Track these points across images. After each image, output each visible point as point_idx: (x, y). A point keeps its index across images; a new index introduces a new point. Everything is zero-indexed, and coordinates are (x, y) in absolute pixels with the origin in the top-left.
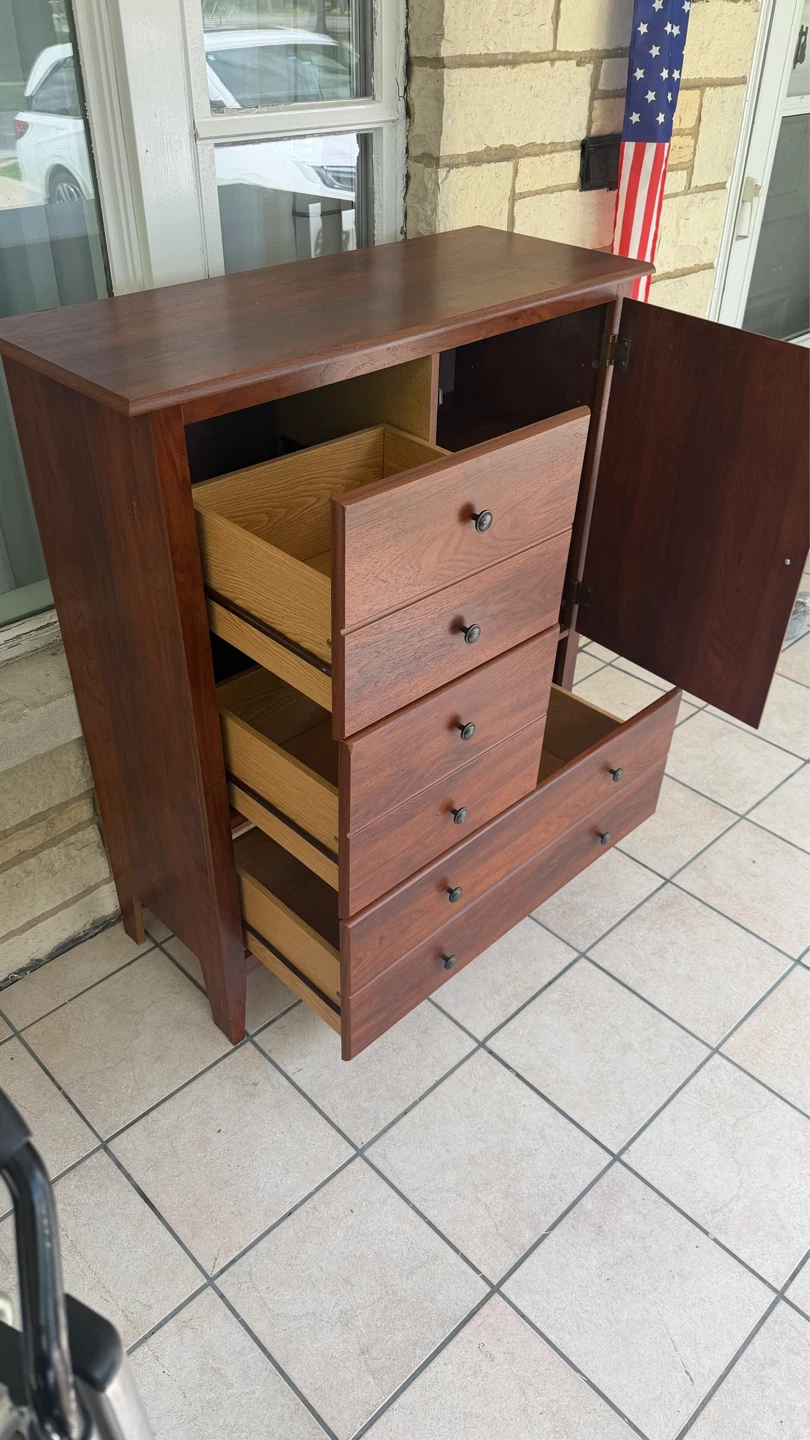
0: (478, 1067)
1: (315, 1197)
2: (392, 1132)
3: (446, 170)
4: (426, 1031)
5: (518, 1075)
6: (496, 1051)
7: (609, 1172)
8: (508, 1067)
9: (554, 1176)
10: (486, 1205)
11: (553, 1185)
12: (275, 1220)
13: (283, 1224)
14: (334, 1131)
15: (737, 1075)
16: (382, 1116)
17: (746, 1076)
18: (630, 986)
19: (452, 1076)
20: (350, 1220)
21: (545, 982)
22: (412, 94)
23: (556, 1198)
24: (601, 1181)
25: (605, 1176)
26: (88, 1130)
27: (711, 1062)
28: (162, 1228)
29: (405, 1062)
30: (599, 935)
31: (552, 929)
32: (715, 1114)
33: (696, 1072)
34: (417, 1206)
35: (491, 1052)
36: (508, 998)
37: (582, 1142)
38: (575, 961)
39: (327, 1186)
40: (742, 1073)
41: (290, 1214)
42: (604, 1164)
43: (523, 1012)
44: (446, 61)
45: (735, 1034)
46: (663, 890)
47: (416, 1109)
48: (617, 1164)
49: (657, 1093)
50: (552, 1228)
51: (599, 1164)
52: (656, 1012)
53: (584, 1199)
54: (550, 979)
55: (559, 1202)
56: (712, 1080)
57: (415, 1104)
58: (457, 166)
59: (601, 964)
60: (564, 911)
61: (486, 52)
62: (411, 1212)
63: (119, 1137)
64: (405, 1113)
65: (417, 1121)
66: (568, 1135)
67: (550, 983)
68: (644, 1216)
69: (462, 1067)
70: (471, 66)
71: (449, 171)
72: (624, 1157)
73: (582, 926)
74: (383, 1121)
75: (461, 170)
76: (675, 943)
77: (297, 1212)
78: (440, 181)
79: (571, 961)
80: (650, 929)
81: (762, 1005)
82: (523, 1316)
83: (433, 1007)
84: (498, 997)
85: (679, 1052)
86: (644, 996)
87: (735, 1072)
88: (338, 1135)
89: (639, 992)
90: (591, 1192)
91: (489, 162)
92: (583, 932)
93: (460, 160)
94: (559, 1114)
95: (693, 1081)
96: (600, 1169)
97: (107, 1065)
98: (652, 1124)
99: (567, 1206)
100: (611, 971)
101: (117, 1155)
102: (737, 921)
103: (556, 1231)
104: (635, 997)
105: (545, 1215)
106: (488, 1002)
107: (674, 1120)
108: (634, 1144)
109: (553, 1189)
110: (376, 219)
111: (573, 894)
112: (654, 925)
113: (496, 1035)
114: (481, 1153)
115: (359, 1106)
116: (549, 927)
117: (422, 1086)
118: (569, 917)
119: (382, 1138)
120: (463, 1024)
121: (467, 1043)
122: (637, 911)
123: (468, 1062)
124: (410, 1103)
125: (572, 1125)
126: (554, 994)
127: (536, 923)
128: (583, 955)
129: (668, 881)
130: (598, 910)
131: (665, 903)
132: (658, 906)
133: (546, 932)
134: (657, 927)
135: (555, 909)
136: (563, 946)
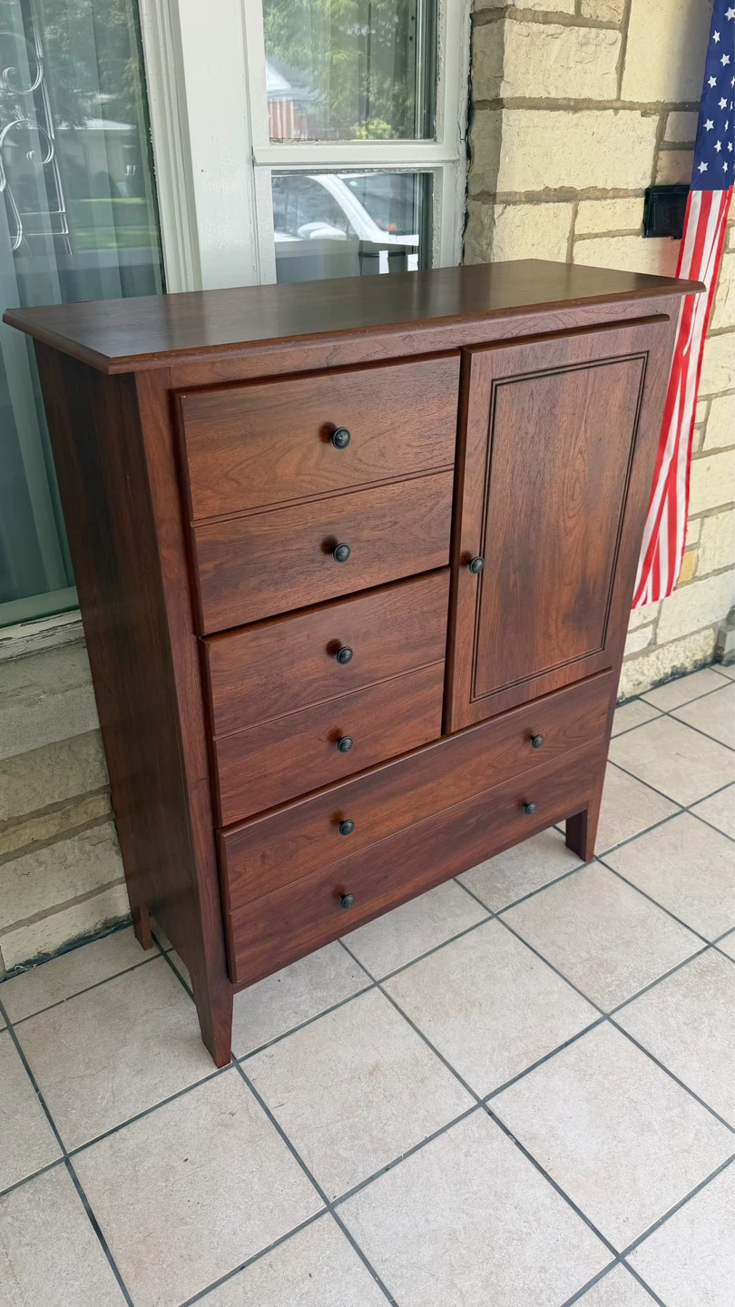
0: (474, 1128)
1: (273, 1252)
2: (370, 1188)
3: (502, 206)
4: (422, 1081)
5: (518, 1143)
6: (497, 1113)
7: (610, 1274)
8: (507, 1132)
9: (543, 1269)
10: (462, 1293)
11: (542, 1281)
12: (225, 1272)
13: (233, 1279)
14: (306, 1179)
16: (361, 1169)
18: (656, 1057)
19: (444, 1135)
20: (308, 1285)
21: (561, 1042)
22: (473, 136)
23: (544, 1297)
24: (599, 1284)
25: (604, 1278)
26: (54, 1138)
28: (105, 1261)
29: (395, 1112)
30: (629, 996)
31: (576, 985)
33: (724, 1167)
34: (384, 1281)
35: (491, 1113)
36: (517, 1055)
37: (582, 1233)
38: (596, 1023)
39: (288, 1241)
41: (242, 1267)
42: (606, 1263)
43: (532, 1073)
44: (505, 102)
46: (704, 954)
47: (399, 1166)
48: (620, 1265)
49: (675, 1186)
51: (599, 1263)
52: (683, 1090)
54: (567, 1040)
55: (546, 1302)
57: (399, 1160)
58: (515, 203)
59: (625, 1029)
60: (592, 967)
61: (547, 96)
62: (376, 1287)
63: (83, 1152)
64: (387, 1169)
65: (398, 1181)
66: (566, 1222)
67: (567, 1044)
69: (456, 1126)
70: (531, 108)
71: (505, 208)
72: (629, 1258)
73: (609, 985)
74: (361, 1175)
75: (518, 207)
76: (712, 1014)
77: (250, 1267)
78: (496, 216)
79: (593, 1022)
80: (685, 996)
83: (434, 1055)
84: (506, 1054)
85: (706, 1140)
86: (671, 1070)
88: (311, 1184)
89: (666, 1065)
90: (585, 1296)
91: (547, 202)
92: (609, 992)
93: (518, 198)
94: (558, 1194)
95: (720, 1177)
96: (600, 1268)
97: (87, 1072)
98: (666, 1223)
100: (637, 1038)
101: (77, 1171)
104: (660, 1071)
106: (495, 1058)
107: (692, 1222)
108: (642, 1244)
109: (541, 1285)
110: (434, 255)
111: (603, 948)
112: (691, 992)
113: (499, 1095)
114: (464, 1228)
115: (338, 1154)
116: (572, 982)
117: (409, 1141)
118: (596, 973)
119: (357, 1195)
120: (464, 1078)
121: (466, 1100)
122: (674, 974)
123: (464, 1121)
124: (394, 1159)
125: (572, 1211)
126: (568, 1057)
127: (557, 976)
129: (710, 944)
130: (630, 970)
131: (705, 969)
132: (697, 972)
133: (570, 987)
134: (694, 994)
135: (581, 962)
136: (586, 1005)
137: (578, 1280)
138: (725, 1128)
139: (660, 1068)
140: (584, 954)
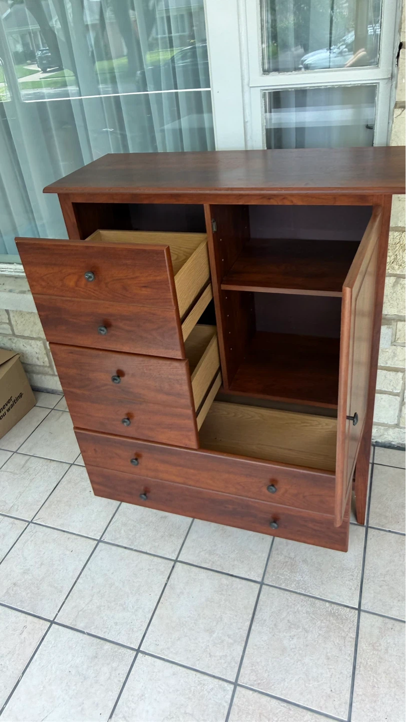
0: (163, 565)
1: (74, 536)
2: (114, 548)
4: (171, 535)
5: (166, 584)
6: (175, 569)
7: (129, 650)
8: (169, 578)
9: (116, 624)
10: (91, 601)
12: (60, 528)
14: (105, 527)
15: (225, 704)
16: (120, 540)
17: (227, 711)
18: (256, 617)
19: (152, 557)
20: (68, 553)
23: (105, 630)
24: (122, 648)
25: (125, 649)
26: (76, 457)
27: (226, 684)
28: (46, 498)
29: (150, 535)
30: (283, 586)
31: (270, 561)
32: (189, 698)
33: (214, 677)
34: (82, 574)
35: (173, 567)
36: (210, 561)
37: (140, 630)
38: (255, 581)
39: (80, 537)
40: (227, 707)
42: (132, 646)
43: (206, 571)
45: (256, 694)
46: (348, 609)
47: (129, 551)
48: (135, 653)
49: (187, 658)
50: (89, 634)
51: (131, 643)
52: (245, 639)
53: (108, 644)
54: (234, 574)
55: (103, 632)
56: (212, 689)
57: (131, 549)
59: (261, 595)
62: (79, 573)
63: (77, 466)
64: (125, 548)
65: (123, 554)
67: (232, 575)
68: (109, 678)
69: (159, 559)
72: (140, 655)
73: (282, 574)
74: (118, 541)
76: (307, 631)
77: (65, 533)
79: (254, 579)
80: (307, 612)
81: (291, 707)
82: (43, 639)
84: (207, 556)
85: (223, 662)
86: (253, 627)
87: (226, 702)
88: (104, 529)
89: (254, 624)
90: (114, 645)
92: (278, 577)
94: (152, 612)
95: (206, 677)
96: (128, 645)
98: (166, 663)
99: (102, 636)
100: (260, 603)
101: (70, 470)
102: (357, 667)
103: (88, 637)
104: (248, 623)
105: (95, 628)
106: (202, 553)
107: (174, 674)
108: (150, 658)
109: (109, 626)
111: (305, 561)
112: (313, 614)
113: (184, 565)
114: (117, 587)
115: (121, 529)
116: (270, 558)
117: (141, 547)
118: (285, 565)
119: (109, 546)
120: (183, 548)
121: (174, 555)
122: (318, 600)
123: (164, 560)
125: (148, 621)
126: (225, 580)
127: (268, 551)
128: (262, 584)
129: (359, 610)
130: (302, 579)
131: (337, 614)
132: (331, 611)
133: (266, 559)
134: (313, 616)
135: (286, 556)
136: (261, 571)
137: (119, 639)
138: (237, 668)
139: (250, 622)
140: (292, 555)
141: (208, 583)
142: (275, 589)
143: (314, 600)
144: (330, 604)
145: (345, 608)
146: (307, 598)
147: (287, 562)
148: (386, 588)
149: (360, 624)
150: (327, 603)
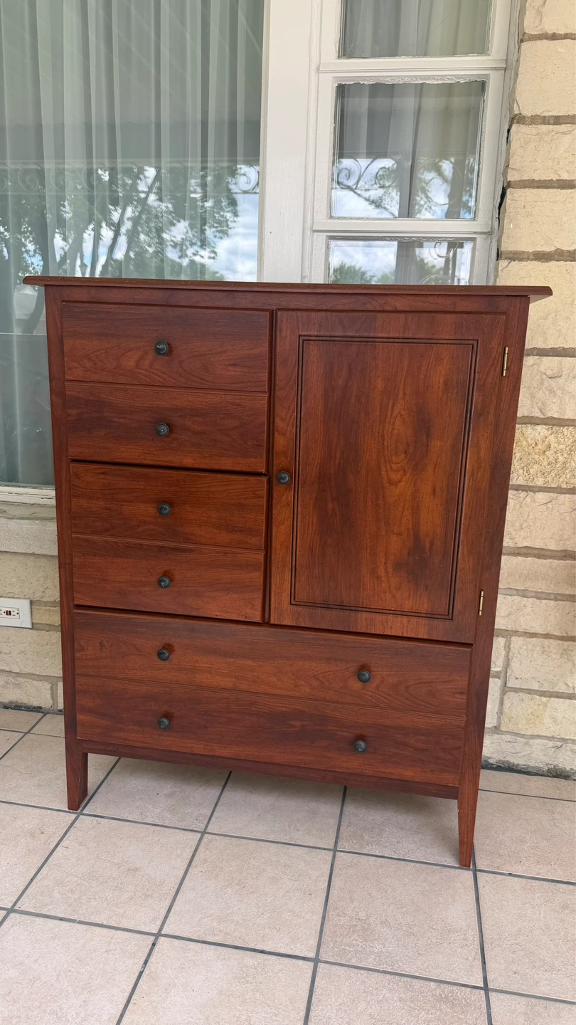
0: (134, 943)
2: (39, 920)
3: (506, 261)
4: (147, 896)
5: (141, 973)
6: (158, 947)
8: (146, 963)
14: (22, 888)
16: (50, 907)
18: (312, 1014)
19: (113, 931)
21: (260, 947)
29: (109, 897)
30: (354, 962)
31: (325, 927)
35: (154, 945)
36: (220, 931)
38: (304, 959)
43: (212, 947)
46: (468, 989)
47: (68, 924)
57: (73, 921)
58: (520, 260)
59: (317, 979)
61: (558, 178)
64: (61, 919)
65: (57, 929)
67: (262, 952)
69: (126, 933)
71: (508, 263)
74: (46, 909)
78: (500, 269)
79: (301, 955)
80: (401, 1000)
83: (174, 890)
84: (215, 924)
88: (20, 892)
91: (559, 261)
92: (344, 950)
93: (524, 256)
100: (317, 991)
106: (205, 920)
111: (385, 923)
112: (412, 1002)
113: (174, 940)
114: (45, 983)
115: (53, 890)
116: (326, 922)
117: (92, 917)
118: (353, 931)
120: (171, 914)
121: (153, 926)
122: (416, 980)
123: (135, 935)
124: (72, 918)
126: (250, 959)
127: (321, 911)
128: (316, 961)
129: (486, 988)
130: (384, 950)
131: (451, 998)
132: (440, 995)
133: (319, 924)
134: (412, 1005)
135: (352, 918)
136: (313, 942)
140: (362, 915)
141: (220, 965)
142: (340, 968)
143: (408, 979)
144: (436, 984)
145: (463, 988)
146: (397, 977)
147: (355, 926)
148: (522, 953)
149: (492, 1011)
150: (432, 983)
